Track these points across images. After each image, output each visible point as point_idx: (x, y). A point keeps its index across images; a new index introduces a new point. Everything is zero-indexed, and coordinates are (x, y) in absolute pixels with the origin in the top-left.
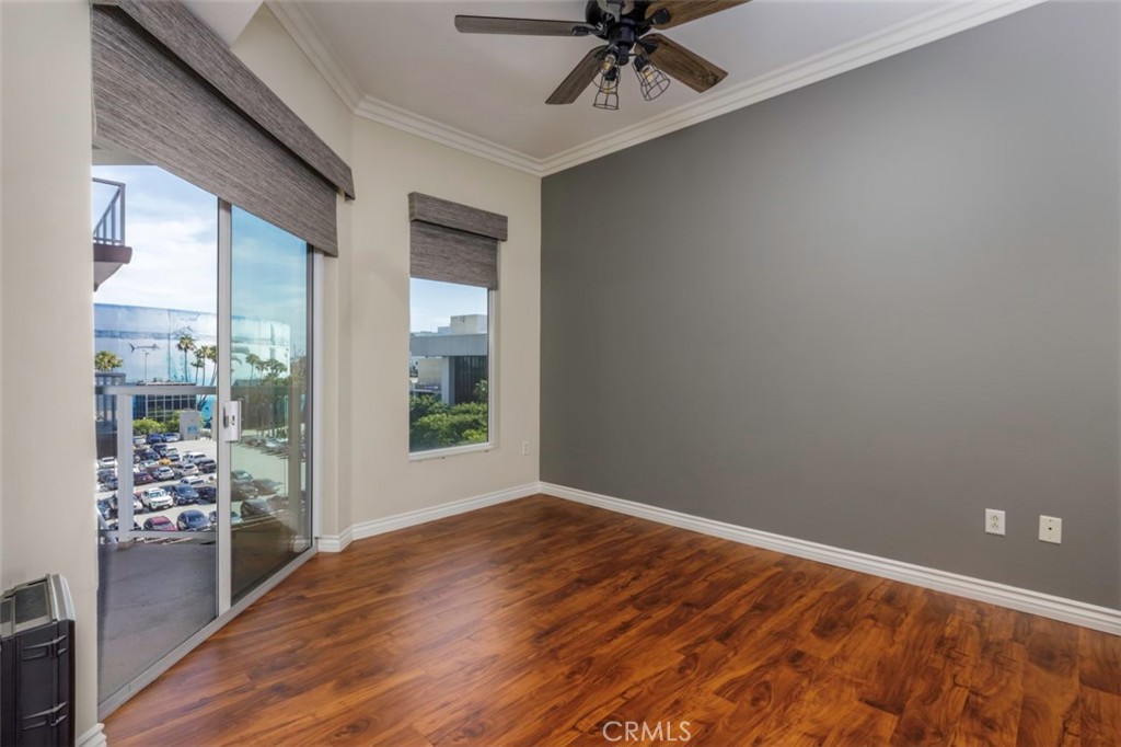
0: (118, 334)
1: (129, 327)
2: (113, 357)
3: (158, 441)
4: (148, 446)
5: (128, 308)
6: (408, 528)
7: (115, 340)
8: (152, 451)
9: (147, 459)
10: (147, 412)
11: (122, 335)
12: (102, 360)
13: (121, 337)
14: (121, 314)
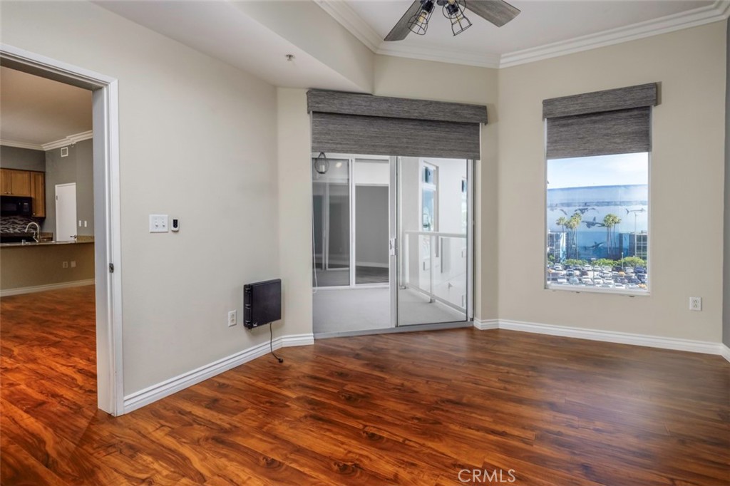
0: (618, 203)
1: (625, 198)
2: (615, 217)
3: (641, 272)
4: (634, 275)
5: (625, 186)
6: (539, 334)
7: (616, 207)
8: (636, 277)
9: (632, 282)
10: (636, 253)
11: (622, 203)
12: (609, 219)
13: (620, 205)
14: (621, 191)
